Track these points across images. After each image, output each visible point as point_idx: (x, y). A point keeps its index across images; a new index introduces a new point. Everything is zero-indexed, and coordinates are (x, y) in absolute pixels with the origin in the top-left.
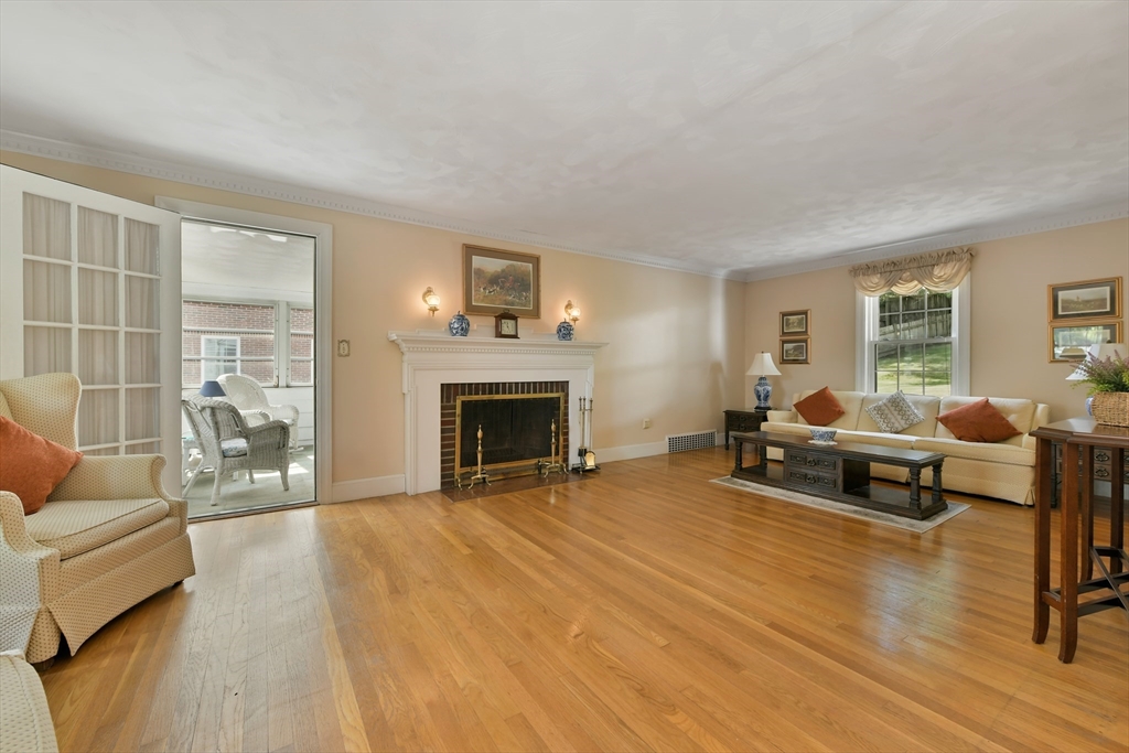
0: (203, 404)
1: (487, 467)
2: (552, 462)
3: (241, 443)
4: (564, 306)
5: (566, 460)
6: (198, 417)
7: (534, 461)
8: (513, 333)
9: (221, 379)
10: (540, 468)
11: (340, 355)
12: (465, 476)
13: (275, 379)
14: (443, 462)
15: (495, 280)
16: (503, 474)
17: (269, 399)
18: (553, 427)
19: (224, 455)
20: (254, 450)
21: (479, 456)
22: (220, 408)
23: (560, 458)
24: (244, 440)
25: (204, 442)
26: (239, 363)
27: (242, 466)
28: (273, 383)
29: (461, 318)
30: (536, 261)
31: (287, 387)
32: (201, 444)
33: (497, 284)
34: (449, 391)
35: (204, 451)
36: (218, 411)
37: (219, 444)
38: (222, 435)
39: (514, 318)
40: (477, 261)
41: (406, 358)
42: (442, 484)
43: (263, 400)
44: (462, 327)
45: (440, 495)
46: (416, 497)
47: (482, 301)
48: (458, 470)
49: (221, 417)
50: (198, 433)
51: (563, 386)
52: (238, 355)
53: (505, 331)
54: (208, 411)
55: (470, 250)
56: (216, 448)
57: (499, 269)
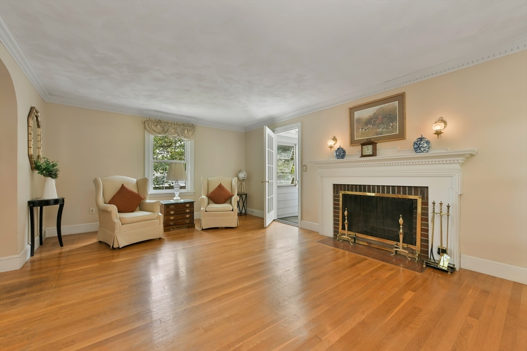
15: (369, 121)
21: (346, 226)
29: (341, 149)
30: (401, 97)
33: (371, 124)
34: (336, 188)
41: (318, 171)
42: (334, 235)
47: (361, 136)
51: (423, 191)
53: (367, 152)
55: (353, 110)
57: (372, 114)
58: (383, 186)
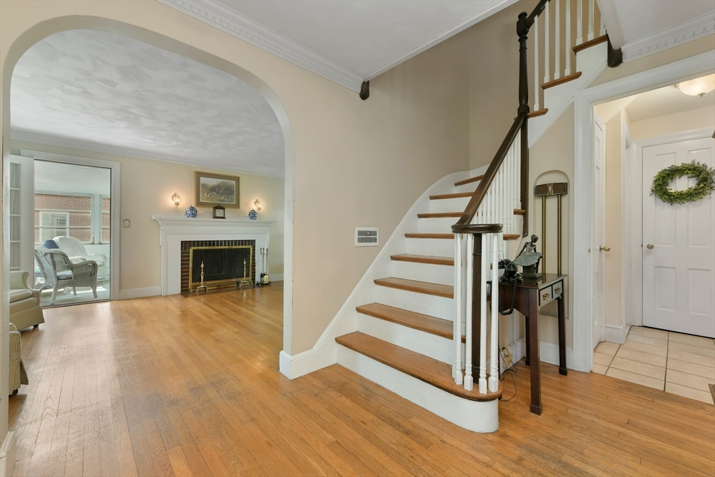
0: (46, 251)
1: (208, 283)
2: (244, 280)
3: (69, 273)
4: (254, 202)
5: (254, 279)
6: (43, 259)
7: (235, 280)
8: (222, 216)
9: (56, 239)
10: (238, 283)
11: (124, 227)
12: (195, 287)
13: (92, 240)
14: (182, 280)
15: (213, 189)
16: (217, 286)
17: (87, 251)
18: (245, 262)
19: (58, 278)
20: (76, 276)
21: (202, 277)
22: (56, 254)
23: (250, 278)
24: (70, 271)
25: (46, 272)
26: (68, 230)
27: (69, 285)
28: (91, 241)
29: (192, 209)
30: (237, 179)
31: (100, 244)
32: (44, 273)
33: (215, 191)
34: (185, 245)
35: (46, 277)
36: (54, 256)
37: (55, 273)
38: (57, 268)
39: (223, 209)
40: (203, 180)
41: (161, 228)
42: (182, 291)
43: (84, 252)
44: (193, 213)
45: (180, 296)
46: (166, 296)
47: (206, 200)
48: (190, 284)
49: (57, 259)
50: (42, 267)
51: (252, 242)
52: (68, 225)
53: (218, 215)
54: (49, 255)
55: (199, 175)
56: (53, 275)
57: (216, 184)
58: (229, 241)
